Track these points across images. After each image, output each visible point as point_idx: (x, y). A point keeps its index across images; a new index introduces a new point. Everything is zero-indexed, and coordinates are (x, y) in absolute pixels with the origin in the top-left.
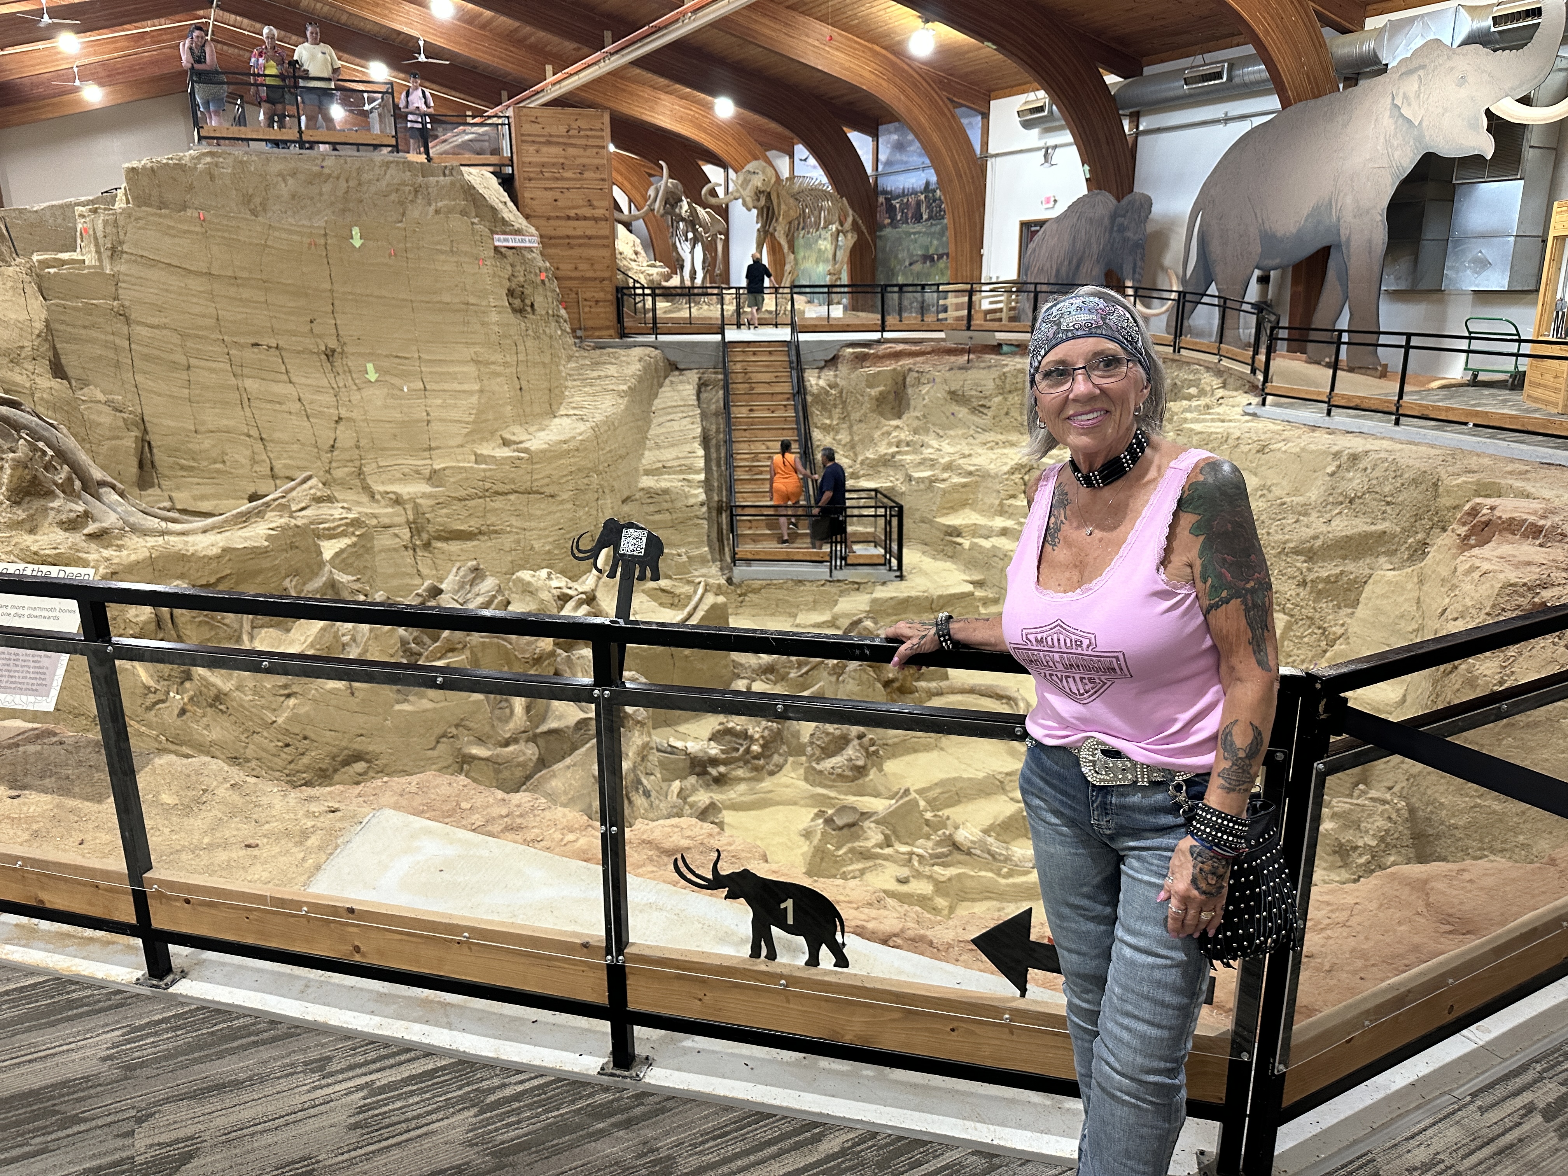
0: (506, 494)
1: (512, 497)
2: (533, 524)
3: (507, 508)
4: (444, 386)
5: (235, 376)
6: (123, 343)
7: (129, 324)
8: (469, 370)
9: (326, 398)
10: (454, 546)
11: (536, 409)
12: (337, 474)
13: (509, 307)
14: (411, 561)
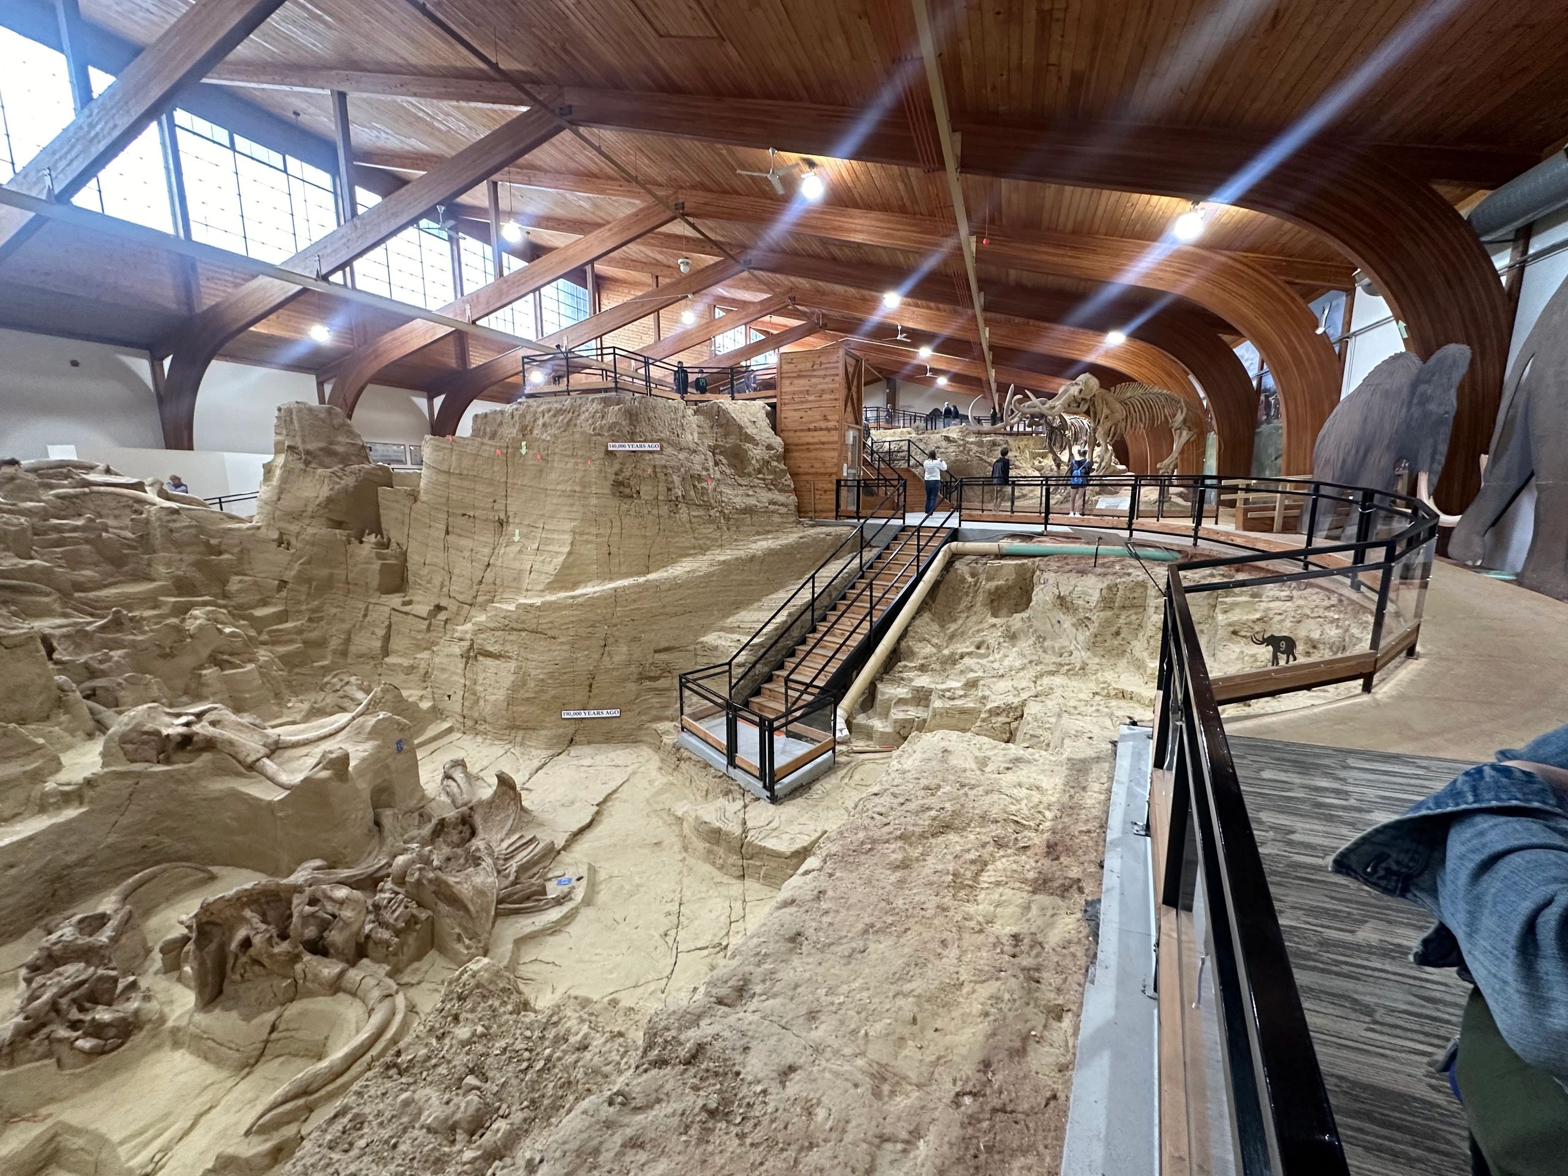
0: (520, 631)
1: (524, 634)
2: (535, 657)
3: (519, 641)
4: (550, 548)
5: (447, 533)
6: (407, 511)
7: (415, 500)
8: (568, 538)
9: (487, 551)
10: (489, 662)
11: (624, 569)
12: (480, 599)
13: (614, 494)
14: (462, 666)
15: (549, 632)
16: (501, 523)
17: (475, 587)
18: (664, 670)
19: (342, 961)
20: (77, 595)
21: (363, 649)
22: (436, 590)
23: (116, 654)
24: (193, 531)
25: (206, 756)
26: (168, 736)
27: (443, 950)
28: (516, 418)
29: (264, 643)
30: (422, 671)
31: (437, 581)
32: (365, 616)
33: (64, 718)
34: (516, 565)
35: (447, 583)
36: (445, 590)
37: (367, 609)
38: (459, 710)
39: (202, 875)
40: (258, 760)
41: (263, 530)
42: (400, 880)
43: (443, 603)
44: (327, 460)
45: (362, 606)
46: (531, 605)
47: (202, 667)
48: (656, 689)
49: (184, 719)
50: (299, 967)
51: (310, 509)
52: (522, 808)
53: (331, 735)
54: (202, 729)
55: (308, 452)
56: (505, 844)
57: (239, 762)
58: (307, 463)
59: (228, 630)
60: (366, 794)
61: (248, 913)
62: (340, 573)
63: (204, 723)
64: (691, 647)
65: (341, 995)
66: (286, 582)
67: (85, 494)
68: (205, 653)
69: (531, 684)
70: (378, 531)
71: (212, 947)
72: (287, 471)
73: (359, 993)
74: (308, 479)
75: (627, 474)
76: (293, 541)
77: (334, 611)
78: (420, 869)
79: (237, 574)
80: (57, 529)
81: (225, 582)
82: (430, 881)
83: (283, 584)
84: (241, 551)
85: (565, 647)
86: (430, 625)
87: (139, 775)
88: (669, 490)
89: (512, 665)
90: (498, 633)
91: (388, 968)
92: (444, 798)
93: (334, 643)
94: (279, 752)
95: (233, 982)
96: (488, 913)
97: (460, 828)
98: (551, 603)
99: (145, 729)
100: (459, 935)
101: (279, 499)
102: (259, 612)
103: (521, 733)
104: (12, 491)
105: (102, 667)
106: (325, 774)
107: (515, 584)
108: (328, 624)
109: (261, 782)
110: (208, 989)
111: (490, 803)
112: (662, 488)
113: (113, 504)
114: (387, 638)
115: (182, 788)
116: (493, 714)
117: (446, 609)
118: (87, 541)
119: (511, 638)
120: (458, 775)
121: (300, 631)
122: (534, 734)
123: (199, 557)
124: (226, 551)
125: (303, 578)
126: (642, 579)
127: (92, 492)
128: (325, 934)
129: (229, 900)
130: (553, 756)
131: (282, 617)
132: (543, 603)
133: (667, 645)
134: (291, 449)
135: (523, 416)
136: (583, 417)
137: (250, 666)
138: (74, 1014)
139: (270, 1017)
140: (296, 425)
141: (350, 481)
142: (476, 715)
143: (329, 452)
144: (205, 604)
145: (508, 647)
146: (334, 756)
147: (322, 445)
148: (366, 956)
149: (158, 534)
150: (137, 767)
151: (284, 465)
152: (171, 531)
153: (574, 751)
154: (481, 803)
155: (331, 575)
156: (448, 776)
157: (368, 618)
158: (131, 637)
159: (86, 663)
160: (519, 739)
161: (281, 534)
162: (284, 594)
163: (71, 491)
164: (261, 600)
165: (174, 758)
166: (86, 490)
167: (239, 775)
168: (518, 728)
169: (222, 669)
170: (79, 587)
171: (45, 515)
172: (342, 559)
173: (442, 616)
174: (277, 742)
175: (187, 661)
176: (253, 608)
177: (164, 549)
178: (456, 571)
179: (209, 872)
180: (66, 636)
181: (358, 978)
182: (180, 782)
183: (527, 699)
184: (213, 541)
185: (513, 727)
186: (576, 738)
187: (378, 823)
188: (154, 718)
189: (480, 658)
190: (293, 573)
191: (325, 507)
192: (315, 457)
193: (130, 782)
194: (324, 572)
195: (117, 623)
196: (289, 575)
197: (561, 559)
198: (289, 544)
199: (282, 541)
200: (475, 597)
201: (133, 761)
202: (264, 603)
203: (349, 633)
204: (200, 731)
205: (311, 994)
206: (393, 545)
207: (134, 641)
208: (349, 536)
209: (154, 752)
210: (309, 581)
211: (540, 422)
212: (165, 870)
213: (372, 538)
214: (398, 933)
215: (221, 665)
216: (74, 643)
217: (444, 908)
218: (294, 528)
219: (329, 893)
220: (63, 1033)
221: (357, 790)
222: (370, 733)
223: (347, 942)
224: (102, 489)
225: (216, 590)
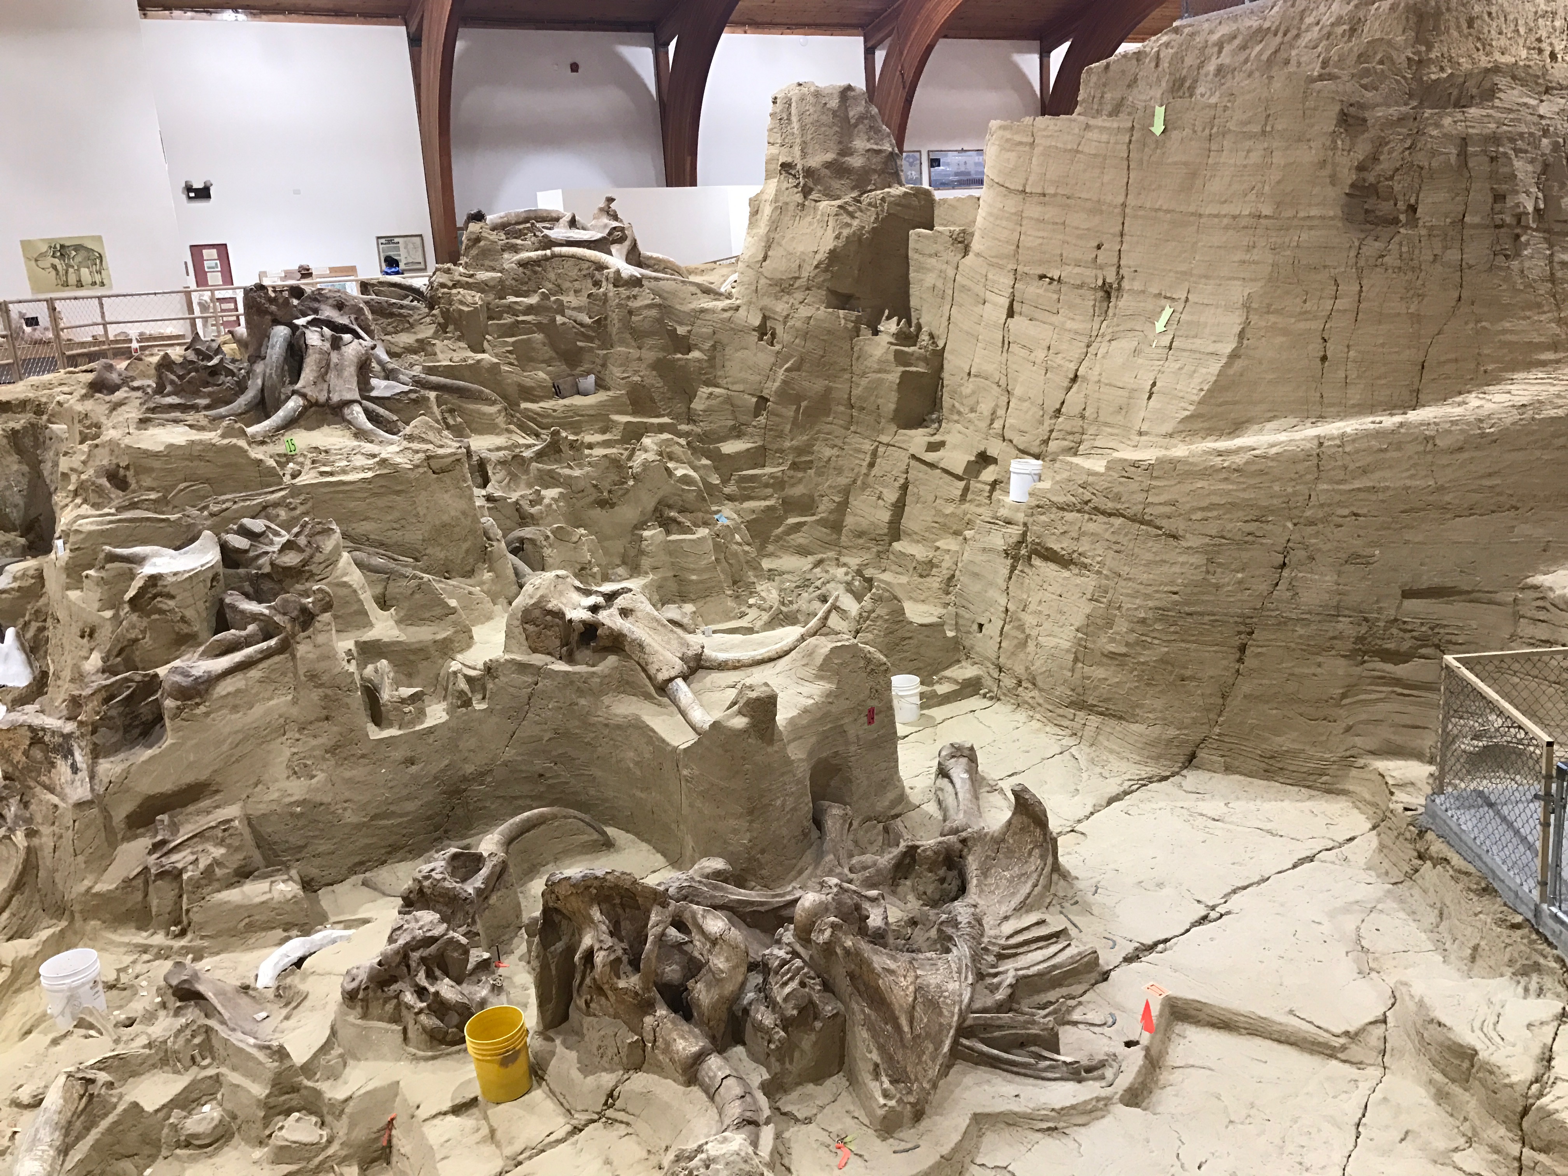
0: (1110, 515)
1: (1118, 521)
2: (1134, 571)
3: (1107, 535)
4: (1198, 344)
5: (1011, 313)
6: (951, 272)
7: (966, 251)
8: (1234, 322)
9: (1078, 349)
10: (1049, 569)
11: (1355, 395)
12: (1053, 446)
13: (1349, 218)
14: (1006, 572)
15: (1164, 523)
16: (1108, 292)
17: (1048, 422)
18: (1423, 641)
19: (707, 1036)
20: (524, 405)
21: (864, 524)
22: (983, 425)
23: (550, 493)
24: (654, 312)
25: (612, 660)
26: (570, 621)
27: (853, 1080)
28: (1165, 65)
29: (730, 498)
30: (946, 573)
31: (985, 408)
32: (872, 465)
33: (487, 576)
34: (1127, 380)
35: (1001, 412)
36: (997, 425)
37: (874, 454)
38: (993, 656)
39: (596, 836)
40: (671, 680)
41: (742, 312)
42: (804, 935)
43: (992, 452)
44: (836, 184)
45: (868, 446)
46: (1135, 465)
47: (642, 525)
48: (1397, 682)
49: (592, 600)
50: (648, 1020)
51: (805, 274)
52: (1056, 867)
53: (771, 660)
54: (609, 618)
55: (809, 172)
56: (1008, 928)
57: (649, 677)
58: (806, 192)
59: (679, 473)
60: (803, 770)
61: (596, 914)
62: (840, 387)
63: (614, 610)
64: (1508, 596)
65: (695, 1090)
66: (767, 400)
67: (546, 259)
68: (649, 503)
69: (1122, 626)
70: (903, 310)
71: (560, 946)
72: (781, 209)
73: (717, 1098)
74: (809, 219)
75: (1386, 165)
76: (779, 330)
77: (828, 452)
78: (833, 926)
79: (708, 384)
80: (511, 309)
81: (691, 397)
82: (847, 951)
83: (763, 400)
84: (714, 347)
85: (1194, 559)
86: (966, 489)
87: (537, 670)
88: (1499, 198)
89: (1089, 582)
90: (1070, 516)
91: (766, 1076)
92: (931, 808)
93: (824, 507)
94: (700, 673)
95: (578, 1008)
96: (938, 1045)
97: (942, 872)
98: (1174, 463)
99: (550, 606)
100: (877, 1066)
101: (765, 259)
102: (730, 447)
103: (1094, 720)
104: (476, 258)
105: (533, 510)
106: (740, 722)
107: (1119, 419)
108: (819, 474)
109: (671, 715)
110: (550, 1006)
111: (998, 841)
112: (1480, 195)
113: (574, 273)
114: (899, 507)
115: (583, 702)
116: (1049, 673)
117: (994, 461)
118: (540, 327)
119: (1091, 527)
120: (959, 772)
121: (778, 484)
122: (1118, 727)
123: (661, 355)
124: (696, 347)
125: (788, 394)
126: (1389, 421)
127: (554, 256)
128: (690, 984)
129: (574, 886)
130: (1150, 780)
131: (758, 457)
132: (1160, 461)
133: (1437, 581)
134: (786, 167)
135: (1178, 58)
136: (1303, 41)
137: (703, 532)
138: (421, 978)
139: (607, 1079)
140: (795, 125)
141: (865, 221)
142: (1020, 670)
143: (838, 169)
144: (661, 428)
145: (1084, 546)
146: (753, 695)
147: (830, 157)
148: (744, 1044)
149: (615, 317)
150: (538, 659)
151: (776, 200)
152: (630, 313)
153: (1192, 778)
154: (981, 837)
155: (828, 390)
156: (943, 773)
157: (875, 471)
158: (567, 471)
159: (517, 503)
160: (1089, 731)
161: (765, 318)
162: (762, 419)
163: (533, 254)
164: (733, 428)
165: (578, 656)
166: (548, 252)
167: (648, 697)
168: (1091, 709)
169: (668, 532)
170: (528, 394)
171: (501, 289)
172: (843, 362)
173: (989, 474)
174: (699, 657)
175: (627, 513)
176: (724, 439)
177: (622, 342)
178: (1018, 391)
179: (604, 834)
180: (502, 463)
181: (721, 1075)
182: (580, 692)
183: (1112, 656)
184: (681, 330)
185: (1080, 705)
186: (1202, 754)
187: (818, 822)
188: (561, 593)
189: (1036, 561)
190: (777, 384)
191: (826, 270)
192: (817, 181)
193: (530, 679)
194: (819, 385)
195: (553, 450)
196: (772, 387)
197: (1215, 367)
198: (773, 335)
199: (764, 331)
200: (1046, 442)
201: (535, 651)
202: (737, 432)
203: (846, 492)
204: (607, 622)
205: (659, 1069)
206: (924, 338)
207: (570, 477)
208: (858, 321)
209: (558, 642)
210: (797, 399)
211: (1211, 67)
212: (555, 817)
213: (890, 326)
214: (786, 1023)
215: (668, 525)
216: (510, 473)
217: (860, 1009)
218: (780, 307)
219: (700, 921)
220: (409, 997)
221: (788, 762)
222: (821, 668)
223: (714, 1007)
224: (565, 250)
225: (680, 407)
